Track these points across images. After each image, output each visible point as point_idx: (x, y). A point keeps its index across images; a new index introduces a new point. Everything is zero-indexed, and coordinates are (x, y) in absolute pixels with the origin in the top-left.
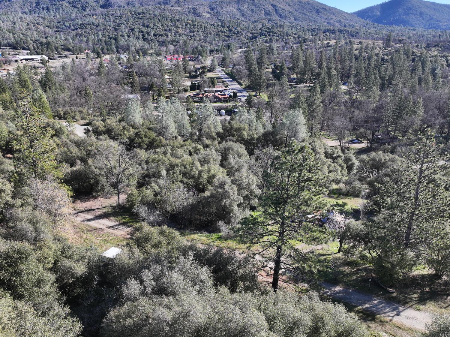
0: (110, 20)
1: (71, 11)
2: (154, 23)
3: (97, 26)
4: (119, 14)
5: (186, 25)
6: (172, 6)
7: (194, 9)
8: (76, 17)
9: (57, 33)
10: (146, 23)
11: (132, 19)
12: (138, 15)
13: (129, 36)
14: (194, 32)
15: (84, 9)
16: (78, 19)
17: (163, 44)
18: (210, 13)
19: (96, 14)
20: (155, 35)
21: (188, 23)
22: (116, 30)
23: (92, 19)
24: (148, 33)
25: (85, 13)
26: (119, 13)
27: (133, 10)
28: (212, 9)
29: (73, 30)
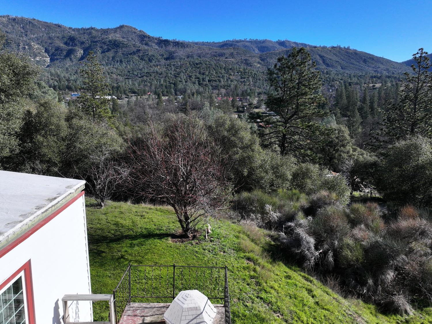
0: (171, 69)
1: (140, 63)
2: (210, 71)
3: (160, 74)
4: (180, 65)
5: (237, 73)
6: (226, 58)
7: (246, 60)
8: (144, 67)
9: (127, 80)
10: (202, 71)
11: (190, 69)
12: (196, 65)
13: (186, 82)
14: (244, 78)
15: (150, 60)
16: (145, 69)
17: (215, 88)
18: (261, 63)
19: (160, 65)
20: (209, 81)
21: (240, 70)
22: (175, 76)
23: (156, 69)
24: (203, 79)
25: (151, 64)
26: (179, 63)
27: (192, 61)
28: (263, 60)
29: (140, 77)
